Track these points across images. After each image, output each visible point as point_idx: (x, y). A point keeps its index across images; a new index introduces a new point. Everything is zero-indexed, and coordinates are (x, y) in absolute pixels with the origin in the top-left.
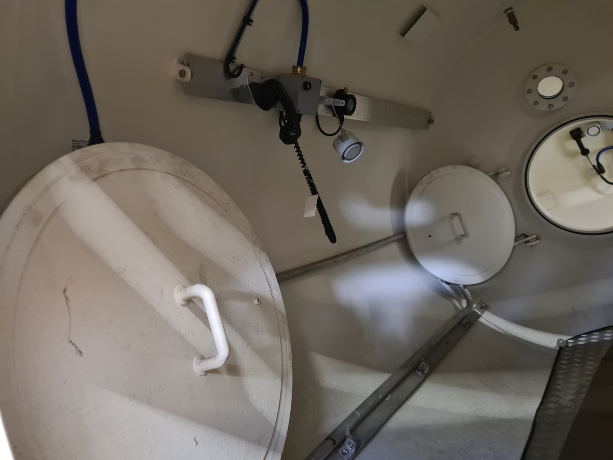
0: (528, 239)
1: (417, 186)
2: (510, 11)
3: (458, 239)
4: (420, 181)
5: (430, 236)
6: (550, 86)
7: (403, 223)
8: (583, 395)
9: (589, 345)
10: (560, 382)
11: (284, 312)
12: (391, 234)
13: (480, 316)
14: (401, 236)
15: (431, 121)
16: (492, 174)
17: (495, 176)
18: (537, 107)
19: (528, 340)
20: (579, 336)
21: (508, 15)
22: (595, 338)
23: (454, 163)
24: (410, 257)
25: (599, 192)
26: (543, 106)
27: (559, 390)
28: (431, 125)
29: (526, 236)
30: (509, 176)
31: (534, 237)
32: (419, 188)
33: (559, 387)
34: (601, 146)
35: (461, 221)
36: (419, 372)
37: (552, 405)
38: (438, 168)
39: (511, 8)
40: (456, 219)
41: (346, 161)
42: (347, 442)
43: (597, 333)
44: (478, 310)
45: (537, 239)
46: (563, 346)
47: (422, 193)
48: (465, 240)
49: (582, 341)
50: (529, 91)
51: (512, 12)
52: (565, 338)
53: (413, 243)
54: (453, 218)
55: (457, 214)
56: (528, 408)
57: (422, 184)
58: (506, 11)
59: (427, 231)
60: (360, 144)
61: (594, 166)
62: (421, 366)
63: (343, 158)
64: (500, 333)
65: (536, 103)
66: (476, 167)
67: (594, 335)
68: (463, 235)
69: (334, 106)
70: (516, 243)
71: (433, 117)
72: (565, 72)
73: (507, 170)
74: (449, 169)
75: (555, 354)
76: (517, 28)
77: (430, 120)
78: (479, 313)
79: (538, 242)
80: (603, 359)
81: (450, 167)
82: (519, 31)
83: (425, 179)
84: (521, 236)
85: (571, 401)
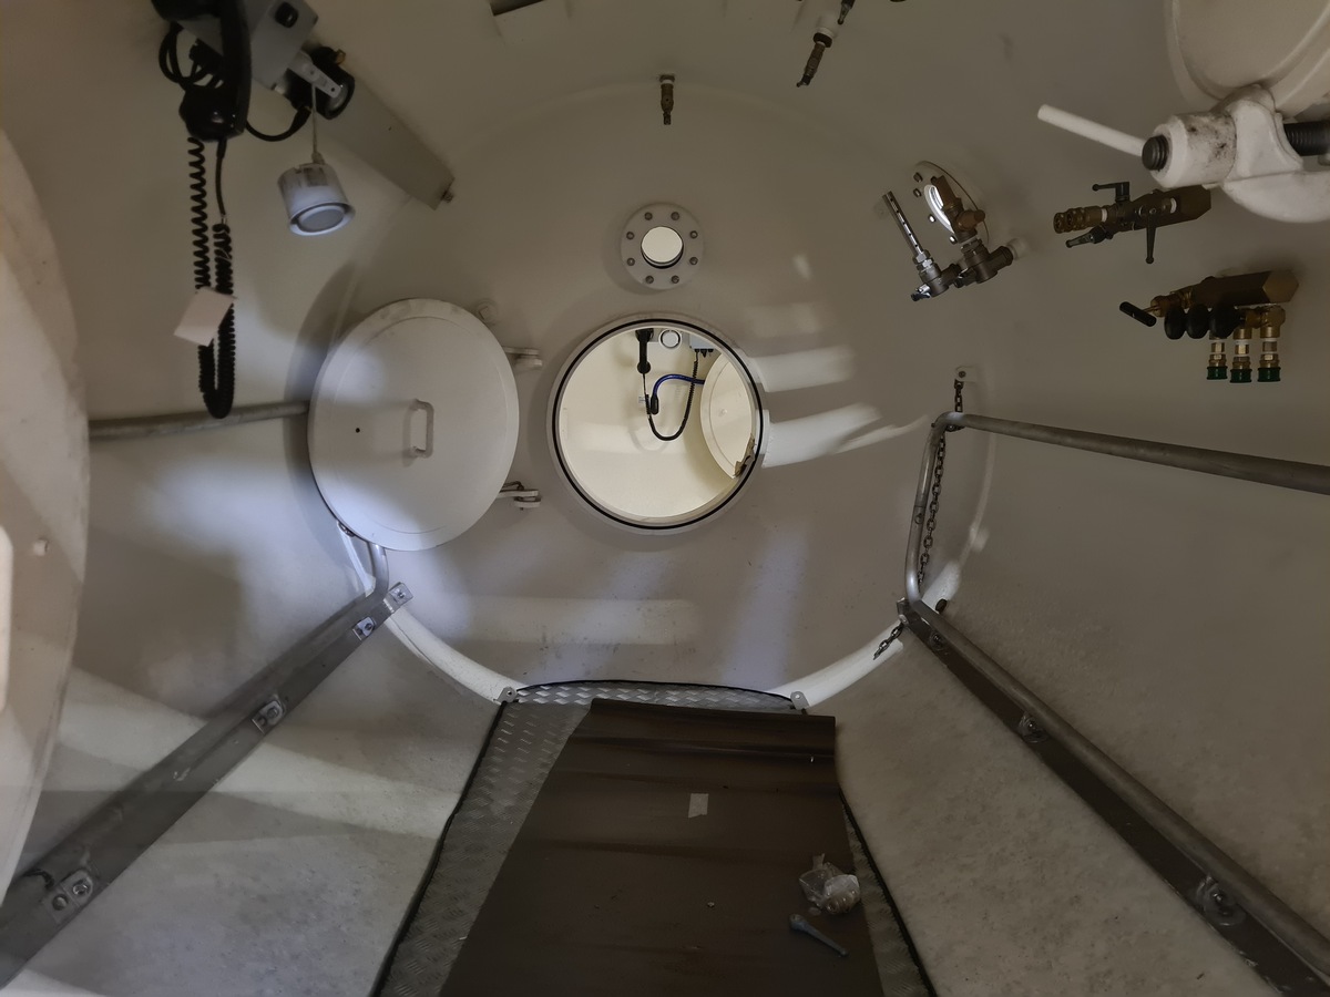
0: (522, 494)
1: (372, 316)
2: (668, 82)
3: (410, 455)
4: (382, 310)
5: (358, 430)
6: (662, 244)
7: (314, 382)
8: (531, 802)
9: (551, 707)
10: (496, 770)
11: (81, 577)
12: (279, 396)
13: (390, 614)
14: (295, 410)
15: (446, 195)
16: (511, 351)
17: (516, 358)
18: (630, 268)
19: (457, 678)
20: (537, 687)
21: (663, 86)
22: (562, 696)
23: (458, 302)
24: (301, 459)
25: (636, 441)
26: (639, 273)
27: (491, 786)
28: (443, 203)
29: (521, 488)
30: (537, 368)
31: (534, 494)
32: (375, 322)
33: (493, 781)
34: (670, 369)
35: (430, 422)
36: (259, 720)
37: (475, 814)
38: (426, 298)
39: (672, 78)
40: (421, 414)
41: (296, 230)
42: (74, 879)
43: (567, 689)
44: (389, 602)
45: (537, 499)
46: (510, 700)
47: (376, 335)
48: (420, 461)
49: (541, 697)
50: (630, 236)
51: (671, 87)
52: (516, 686)
53: (320, 435)
54: (416, 410)
55: (427, 406)
56: (434, 814)
57: (383, 317)
58: (663, 77)
59: (357, 419)
60: (347, 208)
61: (647, 396)
62: (265, 709)
63: (296, 221)
64: (414, 655)
65: (631, 262)
66: (489, 325)
67: (562, 690)
68: (422, 451)
69: (317, 90)
70: (503, 494)
71: (454, 189)
72: (693, 235)
73: (538, 357)
74: (445, 309)
75: (494, 711)
76: (667, 119)
77: (446, 193)
78: (391, 609)
79: (537, 505)
80: (571, 739)
81: (448, 307)
82: (667, 126)
83: (394, 309)
84: (514, 485)
85: (509, 809)
